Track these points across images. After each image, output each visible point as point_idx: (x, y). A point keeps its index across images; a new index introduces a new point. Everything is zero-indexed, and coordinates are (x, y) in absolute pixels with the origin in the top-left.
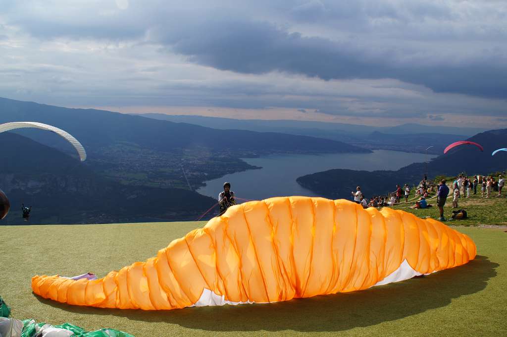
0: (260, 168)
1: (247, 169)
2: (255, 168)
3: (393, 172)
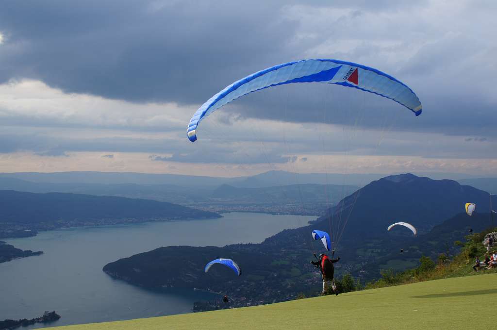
0: (39, 253)
1: (15, 257)
2: (29, 253)
3: (255, 245)
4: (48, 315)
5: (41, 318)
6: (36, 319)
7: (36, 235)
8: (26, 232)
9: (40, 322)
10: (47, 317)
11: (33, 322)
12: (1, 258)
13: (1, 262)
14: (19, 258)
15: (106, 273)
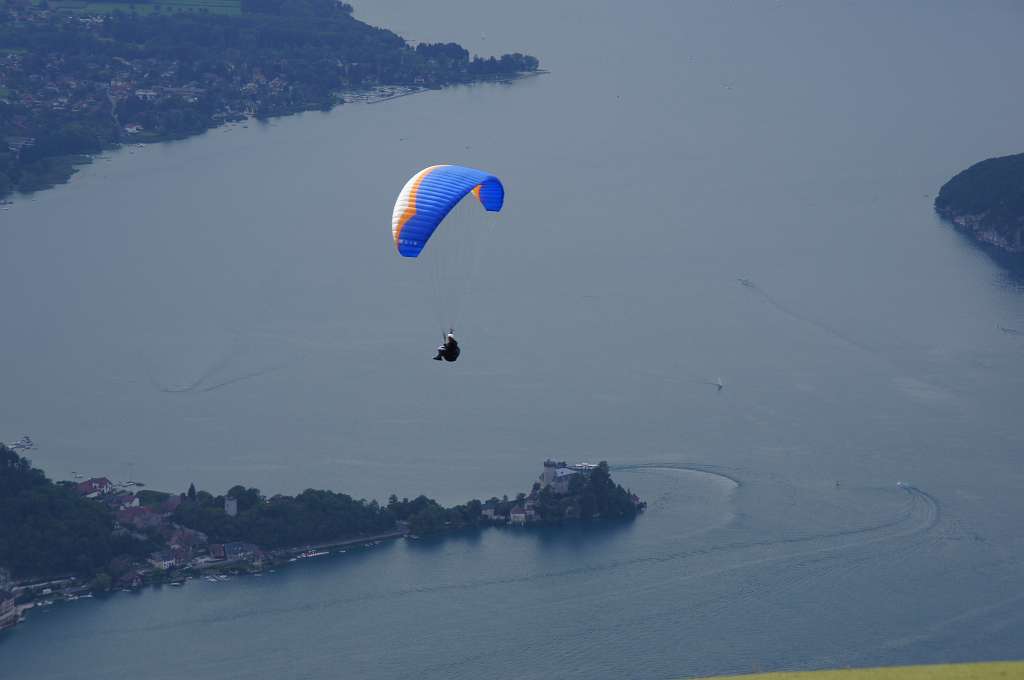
1: (359, 81)
2: (447, 65)
4: (564, 487)
5: (521, 499)
6: (493, 502)
9: (517, 529)
10: (559, 496)
11: (470, 522)
12: (276, 85)
13: (278, 114)
14: (387, 89)
15: (957, 227)
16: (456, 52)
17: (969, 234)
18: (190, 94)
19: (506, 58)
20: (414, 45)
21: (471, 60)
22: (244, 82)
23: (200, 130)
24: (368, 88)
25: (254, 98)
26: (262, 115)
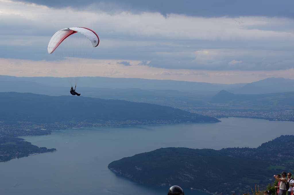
0: (53, 150)
1: (32, 152)
2: (44, 150)
7: (50, 134)
8: (41, 130)
12: (20, 153)
13: (20, 157)
14: (36, 153)
15: (111, 170)
16: (45, 148)
17: (112, 171)
18: (8, 155)
19: (52, 149)
20: (40, 148)
21: (47, 149)
22: (16, 153)
23: (9, 160)
24: (33, 153)
25: (17, 155)
26: (18, 157)
